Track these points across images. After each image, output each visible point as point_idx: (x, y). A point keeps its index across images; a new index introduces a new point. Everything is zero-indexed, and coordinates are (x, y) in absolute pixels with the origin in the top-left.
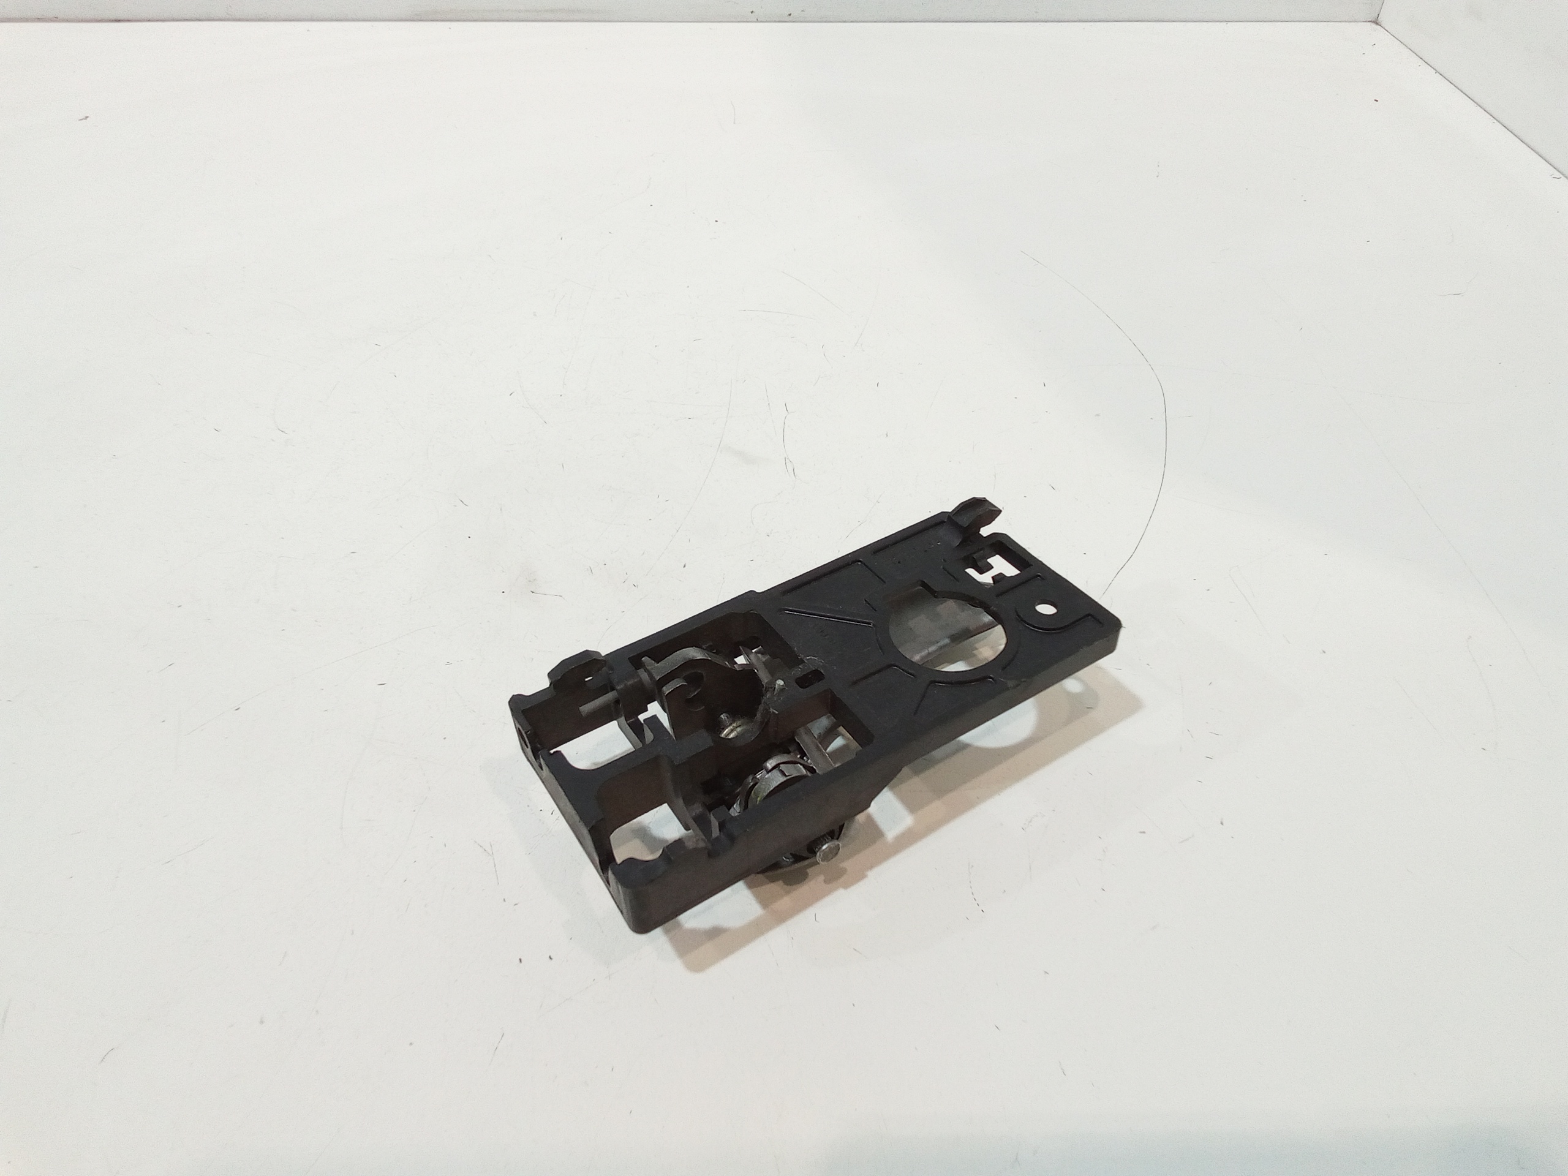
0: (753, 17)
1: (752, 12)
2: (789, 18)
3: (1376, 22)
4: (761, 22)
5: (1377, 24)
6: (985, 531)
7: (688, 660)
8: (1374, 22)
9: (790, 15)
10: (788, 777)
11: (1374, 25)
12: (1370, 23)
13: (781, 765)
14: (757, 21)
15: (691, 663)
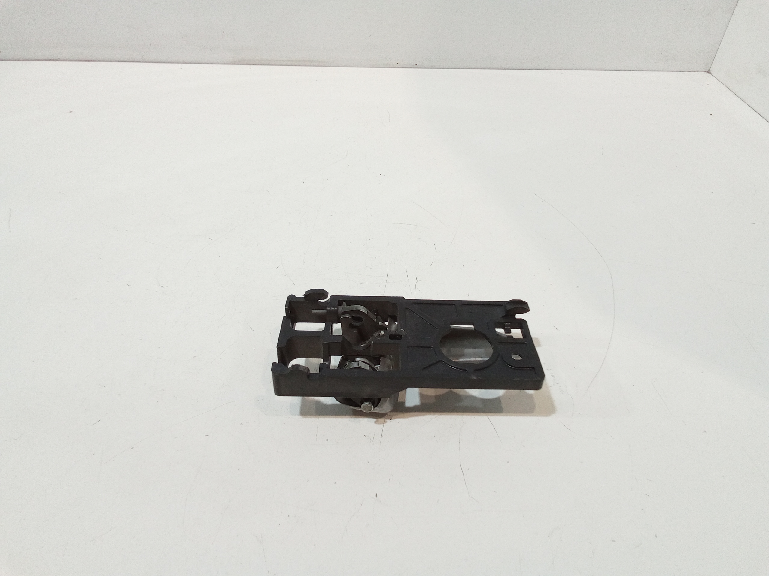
0: (398, 66)
1: (398, 63)
2: (416, 66)
3: (709, 72)
4: (402, 68)
5: (709, 73)
6: (518, 316)
7: (357, 310)
8: (707, 72)
9: (416, 65)
10: (359, 367)
11: (708, 74)
12: (705, 72)
13: (360, 362)
14: (400, 67)
15: (358, 311)
